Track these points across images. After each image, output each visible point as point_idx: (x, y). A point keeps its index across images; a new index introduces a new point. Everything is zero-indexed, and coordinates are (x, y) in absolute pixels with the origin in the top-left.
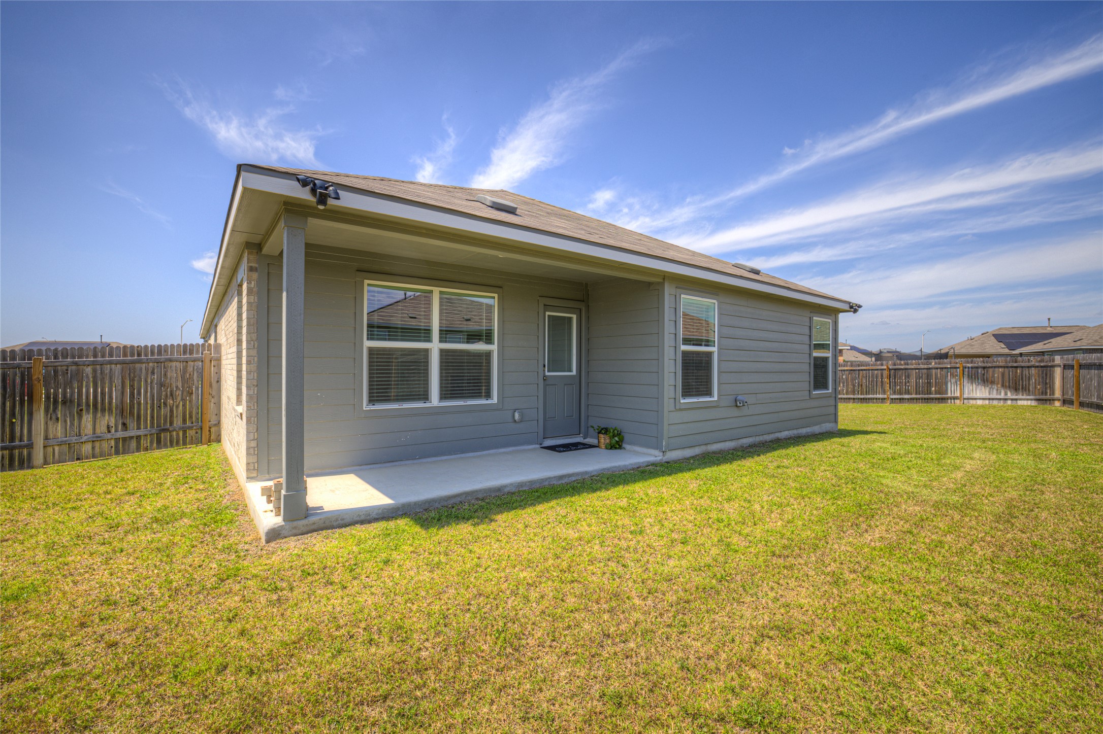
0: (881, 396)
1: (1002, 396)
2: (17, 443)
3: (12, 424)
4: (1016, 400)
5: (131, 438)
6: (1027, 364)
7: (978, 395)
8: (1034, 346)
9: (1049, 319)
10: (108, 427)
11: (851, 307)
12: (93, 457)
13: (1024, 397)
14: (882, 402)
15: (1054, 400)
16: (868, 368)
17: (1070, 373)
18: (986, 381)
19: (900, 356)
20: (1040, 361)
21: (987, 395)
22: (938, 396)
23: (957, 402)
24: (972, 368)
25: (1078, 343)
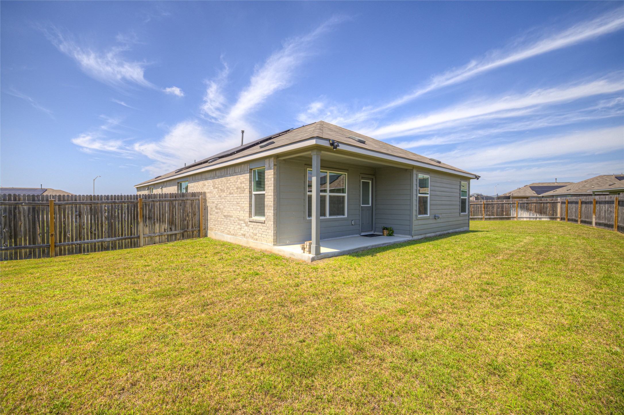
0: (480, 217)
1: (535, 216)
2: (133, 236)
3: (131, 227)
4: (541, 218)
5: (173, 235)
6: (546, 202)
7: (525, 216)
8: (549, 192)
9: (556, 179)
10: (165, 230)
11: (476, 177)
12: (160, 243)
13: (544, 217)
14: (481, 220)
15: (557, 218)
16: (474, 203)
17: (564, 206)
18: (528, 210)
19: (487, 198)
20: (551, 200)
21: (528, 216)
22: (507, 217)
23: (515, 219)
24: (522, 203)
25: (569, 191)
